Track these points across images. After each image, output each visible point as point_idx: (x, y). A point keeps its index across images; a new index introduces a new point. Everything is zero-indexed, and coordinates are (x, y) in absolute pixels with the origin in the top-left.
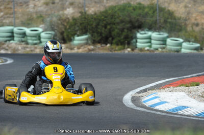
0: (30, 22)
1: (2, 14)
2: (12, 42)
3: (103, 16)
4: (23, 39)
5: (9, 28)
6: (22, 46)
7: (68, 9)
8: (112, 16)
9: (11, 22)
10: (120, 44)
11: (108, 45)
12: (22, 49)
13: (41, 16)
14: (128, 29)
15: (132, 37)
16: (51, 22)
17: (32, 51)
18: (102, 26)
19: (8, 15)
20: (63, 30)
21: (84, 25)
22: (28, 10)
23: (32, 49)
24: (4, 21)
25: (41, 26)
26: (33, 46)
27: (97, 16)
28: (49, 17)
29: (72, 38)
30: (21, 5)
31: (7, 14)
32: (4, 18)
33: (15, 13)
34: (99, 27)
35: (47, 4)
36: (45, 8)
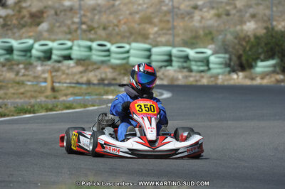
0: (194, 41)
1: (156, 29)
2: (169, 68)
4: (185, 65)
6: (183, 74)
7: (248, 24)
9: (168, 41)
12: (183, 77)
13: (210, 33)
16: (224, 42)
17: (197, 81)
19: (164, 31)
20: (241, 52)
21: (271, 46)
22: (191, 24)
23: (198, 78)
24: (159, 39)
25: (212, 46)
26: (198, 75)
28: (220, 34)
29: (254, 64)
30: (182, 17)
31: (162, 29)
32: (159, 35)
33: (174, 28)
35: (219, 16)
36: (216, 21)
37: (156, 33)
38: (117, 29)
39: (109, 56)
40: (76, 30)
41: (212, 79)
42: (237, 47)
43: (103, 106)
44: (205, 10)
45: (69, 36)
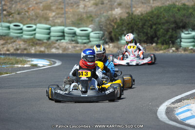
0: (80, 22)
1: (54, 14)
2: (62, 41)
3: (149, 16)
4: (73, 39)
5: (61, 28)
6: (72, 45)
7: (116, 10)
8: (158, 17)
9: (62, 22)
10: (165, 43)
11: (154, 44)
12: (72, 48)
13: (91, 16)
14: (172, 29)
15: (176, 37)
16: (100, 22)
17: (81, 50)
18: (149, 27)
19: (60, 15)
20: (111, 30)
21: (131, 24)
22: (78, 10)
23: (82, 48)
24: (56, 21)
25: (91, 26)
26: (83, 45)
27: (143, 17)
28: (97, 17)
29: (120, 38)
30: (72, 5)
31: (58, 14)
32: (56, 18)
33: (66, 13)
34: (145, 27)
35: (96, 4)
36: (95, 8)
37: (54, 16)
38: (27, 14)
39: (22, 33)
42: (108, 26)
43: (13, 74)
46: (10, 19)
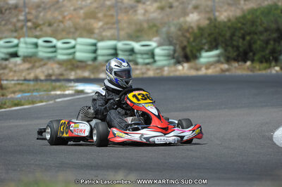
0: (139, 34)
1: (100, 24)
3: (240, 22)
4: (131, 58)
5: (111, 43)
7: (191, 15)
8: (253, 23)
9: (113, 35)
10: (264, 61)
11: (249, 63)
13: (155, 26)
14: (275, 40)
16: (168, 34)
17: (143, 73)
18: (239, 37)
19: (109, 26)
20: (185, 43)
21: (214, 36)
22: (136, 18)
23: (144, 70)
24: (104, 34)
25: (155, 39)
26: (144, 67)
27: (232, 24)
28: (164, 27)
29: (198, 54)
30: (126, 10)
31: (107, 23)
32: (104, 30)
33: (118, 22)
34: (234, 38)
35: (162, 8)
36: (160, 14)
37: (101, 27)
39: (55, 52)
40: (22, 28)
41: (158, 71)
42: (181, 38)
43: (51, 102)
44: (148, 3)
45: (15, 34)
46: (38, 33)
